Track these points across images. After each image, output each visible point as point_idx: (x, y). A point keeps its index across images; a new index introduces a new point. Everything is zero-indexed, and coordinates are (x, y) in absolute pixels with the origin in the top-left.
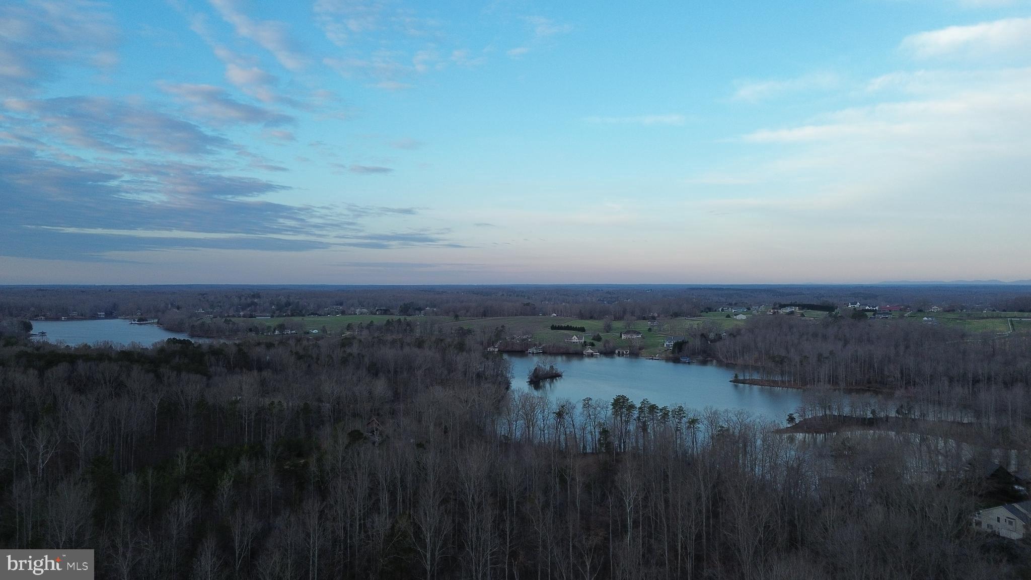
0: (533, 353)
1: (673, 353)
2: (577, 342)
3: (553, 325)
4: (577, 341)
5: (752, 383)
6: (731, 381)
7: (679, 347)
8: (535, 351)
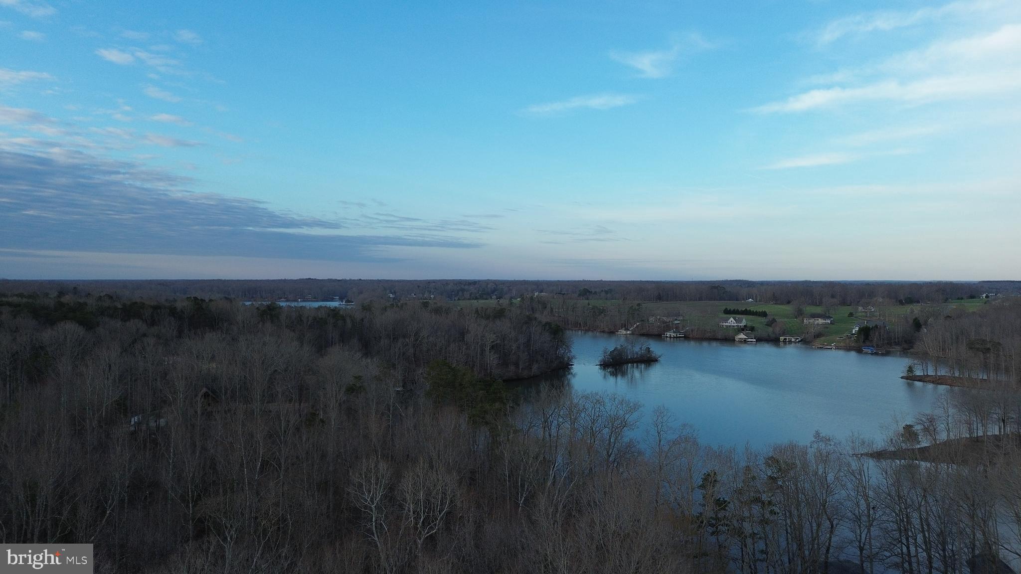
0: (670, 337)
1: (856, 342)
2: (734, 326)
3: (726, 309)
4: (735, 324)
5: (937, 381)
6: (902, 378)
7: (866, 333)
8: (673, 335)
